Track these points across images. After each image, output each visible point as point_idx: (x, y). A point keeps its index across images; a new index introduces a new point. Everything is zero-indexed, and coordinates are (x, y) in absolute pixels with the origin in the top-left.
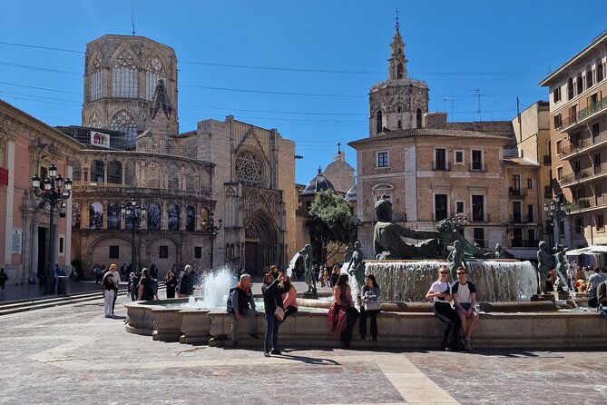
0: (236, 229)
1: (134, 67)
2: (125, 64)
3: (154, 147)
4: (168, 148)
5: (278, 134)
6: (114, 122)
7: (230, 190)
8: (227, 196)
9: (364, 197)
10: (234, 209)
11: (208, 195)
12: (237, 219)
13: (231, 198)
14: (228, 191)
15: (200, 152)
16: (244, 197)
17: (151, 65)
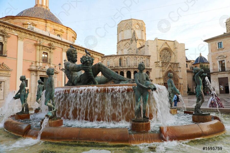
0: (160, 78)
1: (130, 29)
2: (127, 28)
3: (132, 52)
4: (137, 52)
5: (177, 42)
6: (125, 47)
7: (157, 64)
8: (156, 66)
9: (212, 62)
10: (159, 71)
11: (149, 67)
12: (160, 75)
13: (157, 67)
14: (156, 65)
15: (146, 52)
16: (162, 66)
17: (135, 27)
